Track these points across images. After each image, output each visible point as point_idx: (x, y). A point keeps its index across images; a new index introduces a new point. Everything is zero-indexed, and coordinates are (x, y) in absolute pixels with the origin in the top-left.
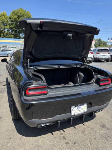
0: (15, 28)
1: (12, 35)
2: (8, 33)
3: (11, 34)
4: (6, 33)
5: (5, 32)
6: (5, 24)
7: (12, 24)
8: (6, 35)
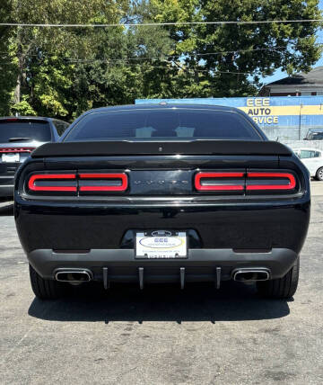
0: (223, 45)
1: (206, 82)
2: (189, 75)
3: (202, 79)
4: (180, 72)
5: (175, 71)
6: (180, 33)
7: (211, 29)
8: (182, 84)
